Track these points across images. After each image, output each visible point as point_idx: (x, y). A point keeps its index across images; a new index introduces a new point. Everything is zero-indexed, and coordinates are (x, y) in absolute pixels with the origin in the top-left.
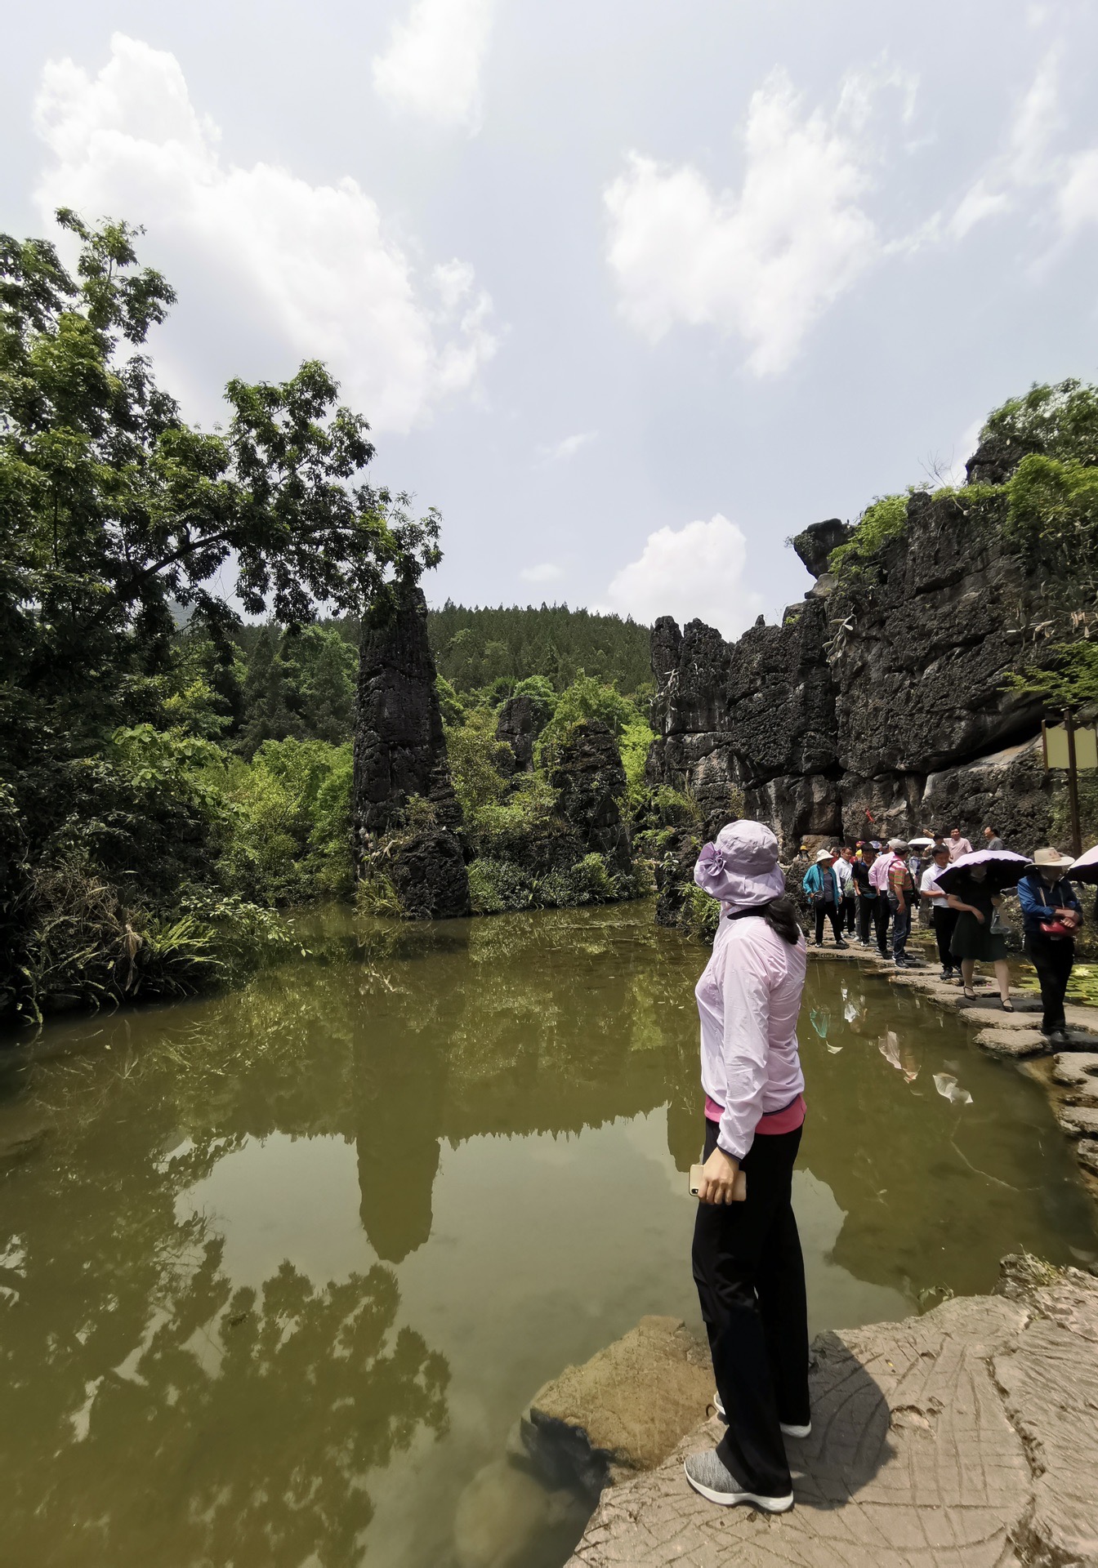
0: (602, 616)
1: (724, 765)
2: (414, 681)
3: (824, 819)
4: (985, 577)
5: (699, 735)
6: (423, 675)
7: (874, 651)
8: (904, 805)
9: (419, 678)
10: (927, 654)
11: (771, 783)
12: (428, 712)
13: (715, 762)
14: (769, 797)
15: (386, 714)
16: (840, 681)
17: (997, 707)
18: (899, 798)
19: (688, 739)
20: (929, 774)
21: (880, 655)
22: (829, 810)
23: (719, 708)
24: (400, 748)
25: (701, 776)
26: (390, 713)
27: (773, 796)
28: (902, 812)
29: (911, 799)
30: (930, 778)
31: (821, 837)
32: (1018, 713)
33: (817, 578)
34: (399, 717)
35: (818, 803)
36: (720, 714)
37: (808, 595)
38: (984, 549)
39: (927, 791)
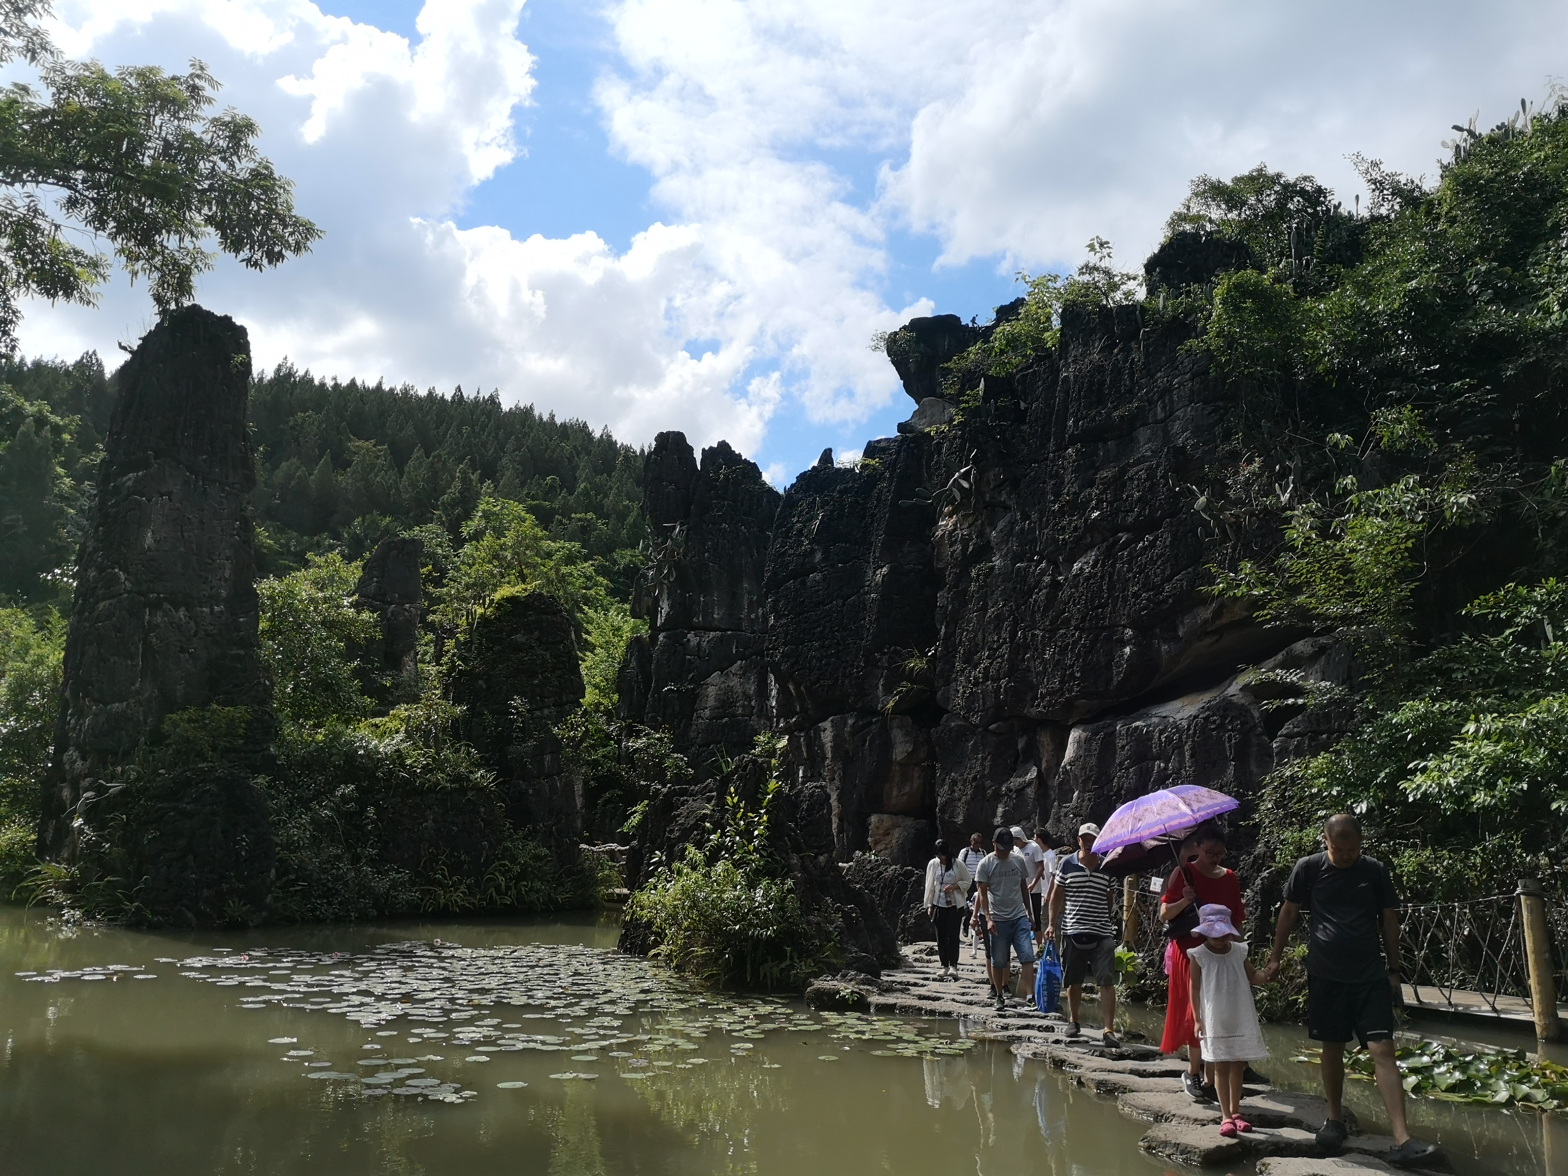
0: (559, 421)
1: (752, 688)
2: (213, 489)
3: (907, 789)
4: (1166, 432)
5: (712, 634)
7: (1001, 525)
8: (1033, 774)
9: (222, 485)
10: (1079, 539)
11: (827, 724)
13: (735, 682)
14: (822, 747)
16: (946, 568)
17: (1176, 630)
18: (1026, 761)
19: (692, 638)
20: (1073, 726)
21: (1011, 532)
22: (916, 774)
23: (750, 593)
24: (166, 606)
25: (711, 702)
26: (157, 541)
27: (828, 746)
28: (1029, 784)
29: (1044, 765)
30: (1074, 735)
31: (900, 819)
32: (1208, 641)
33: (917, 402)
35: (899, 763)
36: (751, 602)
37: (901, 427)
38: (1168, 390)
39: (1070, 752)
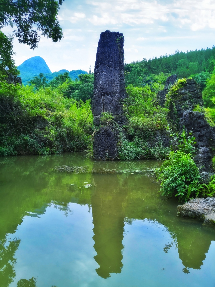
2: (113, 69)
6: (117, 66)
9: (115, 68)
12: (119, 80)
15: (101, 82)
24: (106, 95)
26: (102, 82)
34: (106, 83)
